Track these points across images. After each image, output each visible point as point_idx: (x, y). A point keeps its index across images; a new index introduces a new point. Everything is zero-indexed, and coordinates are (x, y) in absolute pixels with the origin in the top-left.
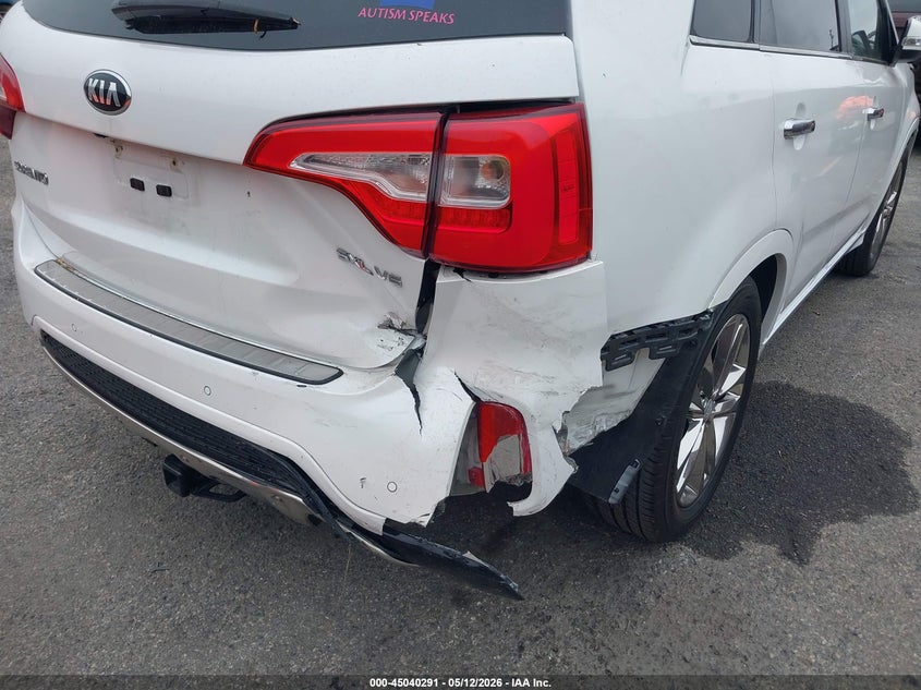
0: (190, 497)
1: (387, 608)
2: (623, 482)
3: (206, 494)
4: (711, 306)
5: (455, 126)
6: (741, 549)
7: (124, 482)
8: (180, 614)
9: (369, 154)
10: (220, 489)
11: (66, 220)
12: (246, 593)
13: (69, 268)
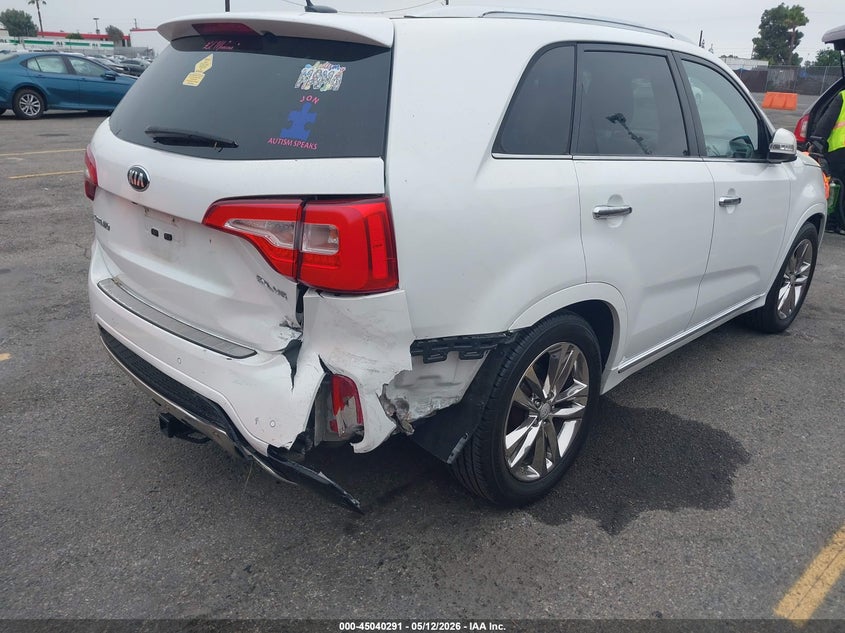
0: (174, 439)
1: (297, 529)
2: (457, 449)
3: (185, 437)
4: (511, 329)
5: (309, 207)
6: (571, 520)
7: (146, 437)
8: (160, 519)
9: (267, 221)
10: (194, 436)
11: (118, 254)
12: (206, 511)
13: (119, 284)
